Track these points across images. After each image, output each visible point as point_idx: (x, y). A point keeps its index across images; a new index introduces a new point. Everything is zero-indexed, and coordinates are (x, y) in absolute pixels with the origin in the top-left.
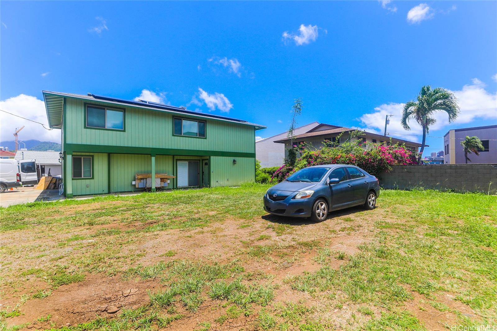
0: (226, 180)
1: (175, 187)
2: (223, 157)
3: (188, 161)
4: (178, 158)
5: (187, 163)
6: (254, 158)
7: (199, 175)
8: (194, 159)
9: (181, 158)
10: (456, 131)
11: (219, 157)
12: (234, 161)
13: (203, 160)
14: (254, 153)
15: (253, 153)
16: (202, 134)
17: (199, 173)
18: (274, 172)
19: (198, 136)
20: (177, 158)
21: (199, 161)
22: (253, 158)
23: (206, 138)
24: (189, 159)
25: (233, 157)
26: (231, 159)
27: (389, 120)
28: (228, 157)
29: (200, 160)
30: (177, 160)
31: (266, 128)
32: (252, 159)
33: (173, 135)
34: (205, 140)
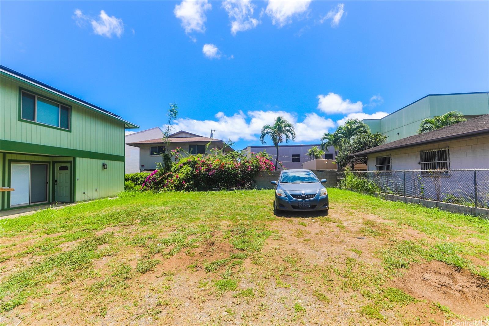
0: (94, 190)
1: (6, 207)
2: (92, 160)
3: (31, 163)
4: (13, 158)
5: (28, 165)
6: (124, 162)
7: (48, 184)
8: (41, 160)
9: (19, 157)
10: (252, 147)
11: (86, 159)
12: (104, 165)
13: (54, 163)
14: (124, 156)
15: (122, 156)
16: (66, 125)
17: (48, 181)
18: (138, 179)
19: (60, 127)
20: (10, 158)
21: (48, 164)
22: (122, 162)
23: (70, 132)
24: (33, 160)
25: (102, 159)
26: (100, 162)
27: (213, 134)
28: (96, 160)
29: (49, 162)
30: (10, 161)
31: (139, 128)
32: (120, 163)
33: (19, 120)
34: (69, 133)
